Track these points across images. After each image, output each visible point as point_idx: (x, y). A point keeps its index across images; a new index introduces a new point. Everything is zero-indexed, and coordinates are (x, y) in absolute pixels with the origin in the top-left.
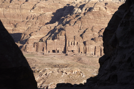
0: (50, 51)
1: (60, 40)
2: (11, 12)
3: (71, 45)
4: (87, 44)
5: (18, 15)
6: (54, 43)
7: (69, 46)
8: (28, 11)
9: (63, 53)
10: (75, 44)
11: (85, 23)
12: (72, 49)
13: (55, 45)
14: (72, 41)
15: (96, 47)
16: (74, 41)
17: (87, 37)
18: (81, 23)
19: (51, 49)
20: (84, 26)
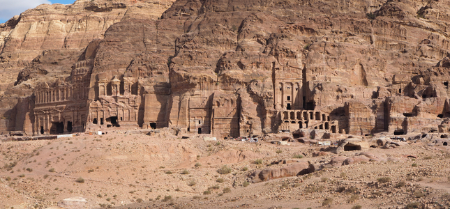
2: (90, 29)
3: (109, 91)
7: (97, 98)
10: (125, 88)
11: (215, 3)
12: (110, 109)
13: (60, 101)
14: (114, 78)
15: (216, 97)
16: (123, 76)
17: (194, 57)
18: (202, 6)
19: (46, 119)
20: (210, 16)
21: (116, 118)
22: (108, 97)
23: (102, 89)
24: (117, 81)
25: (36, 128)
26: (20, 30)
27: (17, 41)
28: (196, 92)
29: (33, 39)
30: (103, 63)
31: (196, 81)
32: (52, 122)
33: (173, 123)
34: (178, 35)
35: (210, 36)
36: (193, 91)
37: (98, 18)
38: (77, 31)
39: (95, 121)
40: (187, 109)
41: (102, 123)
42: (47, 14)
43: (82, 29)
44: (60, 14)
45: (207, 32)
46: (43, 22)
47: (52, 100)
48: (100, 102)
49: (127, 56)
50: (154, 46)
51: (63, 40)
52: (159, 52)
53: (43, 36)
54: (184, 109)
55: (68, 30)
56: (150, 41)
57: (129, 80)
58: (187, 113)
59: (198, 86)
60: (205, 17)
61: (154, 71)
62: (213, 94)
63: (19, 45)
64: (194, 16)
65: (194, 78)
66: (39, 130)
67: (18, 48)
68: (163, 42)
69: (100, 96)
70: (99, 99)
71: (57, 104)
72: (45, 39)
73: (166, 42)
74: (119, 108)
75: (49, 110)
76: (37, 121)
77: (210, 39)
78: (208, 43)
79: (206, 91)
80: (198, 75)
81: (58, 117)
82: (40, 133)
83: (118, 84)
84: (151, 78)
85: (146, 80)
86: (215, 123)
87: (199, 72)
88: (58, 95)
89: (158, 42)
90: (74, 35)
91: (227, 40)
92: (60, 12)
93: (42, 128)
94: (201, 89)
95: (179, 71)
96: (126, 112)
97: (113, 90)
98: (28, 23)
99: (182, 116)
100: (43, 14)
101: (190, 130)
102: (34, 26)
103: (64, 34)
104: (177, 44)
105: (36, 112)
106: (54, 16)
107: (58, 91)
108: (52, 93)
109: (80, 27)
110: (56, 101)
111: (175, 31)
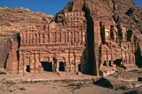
0: (31, 67)
1: (69, 24)
6: (46, 36)
9: (80, 74)
10: (123, 36)
12: (116, 53)
13: (51, 43)
14: (111, 27)
22: (112, 42)
25: (21, 67)
32: (41, 62)
47: (41, 42)
57: (125, 30)
66: (25, 68)
69: (106, 41)
70: (106, 44)
71: (48, 45)
74: (122, 52)
75: (39, 51)
76: (23, 60)
81: (48, 58)
82: (25, 71)
93: (28, 66)
96: (127, 55)
97: (115, 36)
105: (22, 51)
107: (49, 35)
108: (42, 36)
110: (46, 43)
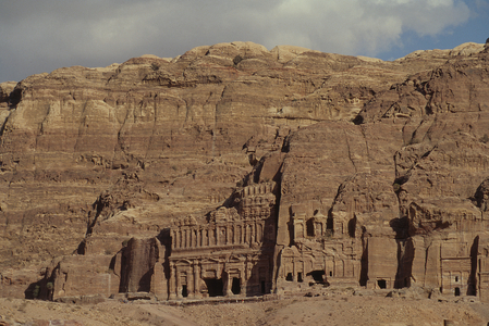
0: (190, 288)
1: (247, 211)
2: (164, 118)
3: (310, 232)
4: (416, 224)
5: (195, 132)
6: (211, 233)
7: (292, 243)
8: (263, 109)
10: (335, 228)
11: (449, 99)
12: (313, 259)
13: (218, 245)
14: (316, 212)
15: (483, 242)
16: (331, 210)
17: (435, 183)
18: (429, 103)
19: (194, 274)
20: (444, 118)
21: (323, 272)
22: (308, 242)
23: (299, 228)
24: (322, 217)
25: (173, 287)
26: (28, 115)
27: (27, 134)
28: (451, 235)
29: (58, 132)
30: (297, 188)
31: (452, 219)
32: (205, 279)
33: (417, 280)
34: (397, 148)
35: (453, 150)
36: (446, 233)
37: (174, 99)
38: (139, 122)
39: (289, 277)
40: (438, 260)
41: (300, 280)
42: (76, 88)
43: (148, 118)
44: (99, 89)
45: (449, 145)
46: (73, 101)
47: (203, 243)
48: (298, 247)
49: (331, 180)
50: (366, 165)
51: (115, 136)
52: (375, 173)
53: (76, 127)
54: (434, 260)
55: (122, 119)
56: (359, 157)
57: (342, 217)
58: (438, 266)
59: (454, 226)
60: (436, 120)
61: (377, 203)
62: (477, 238)
63: (32, 140)
64: (417, 118)
65: (449, 215)
66: (180, 290)
67: (32, 147)
68: (377, 159)
69: (296, 240)
70: (296, 244)
71: (214, 249)
72: (80, 134)
73: (382, 159)
74: (327, 258)
75: (200, 260)
76: (176, 276)
77: (453, 156)
78: (451, 161)
79: (464, 234)
80: (455, 210)
81: (215, 271)
82: (181, 296)
83: (324, 222)
84: (374, 214)
85: (366, 216)
86: (482, 280)
87: (453, 206)
88: (215, 235)
89: (370, 158)
90: (133, 128)
91: (480, 157)
92: (99, 85)
93: (185, 287)
94: (459, 229)
95: (425, 205)
96: (339, 263)
97: (317, 230)
98: (42, 102)
99: (431, 270)
100: (68, 87)
101: (444, 290)
102: (56, 107)
103: (116, 125)
104: (398, 162)
105: (174, 261)
106: (90, 91)
107: (215, 231)
108: (204, 233)
109: (143, 115)
110: (212, 245)
111: (390, 142)
